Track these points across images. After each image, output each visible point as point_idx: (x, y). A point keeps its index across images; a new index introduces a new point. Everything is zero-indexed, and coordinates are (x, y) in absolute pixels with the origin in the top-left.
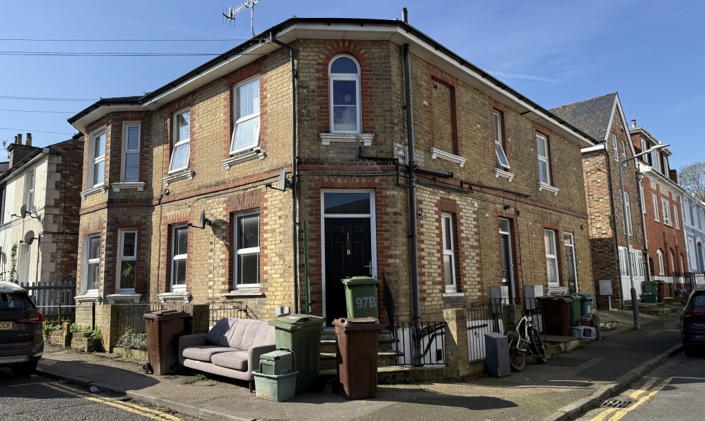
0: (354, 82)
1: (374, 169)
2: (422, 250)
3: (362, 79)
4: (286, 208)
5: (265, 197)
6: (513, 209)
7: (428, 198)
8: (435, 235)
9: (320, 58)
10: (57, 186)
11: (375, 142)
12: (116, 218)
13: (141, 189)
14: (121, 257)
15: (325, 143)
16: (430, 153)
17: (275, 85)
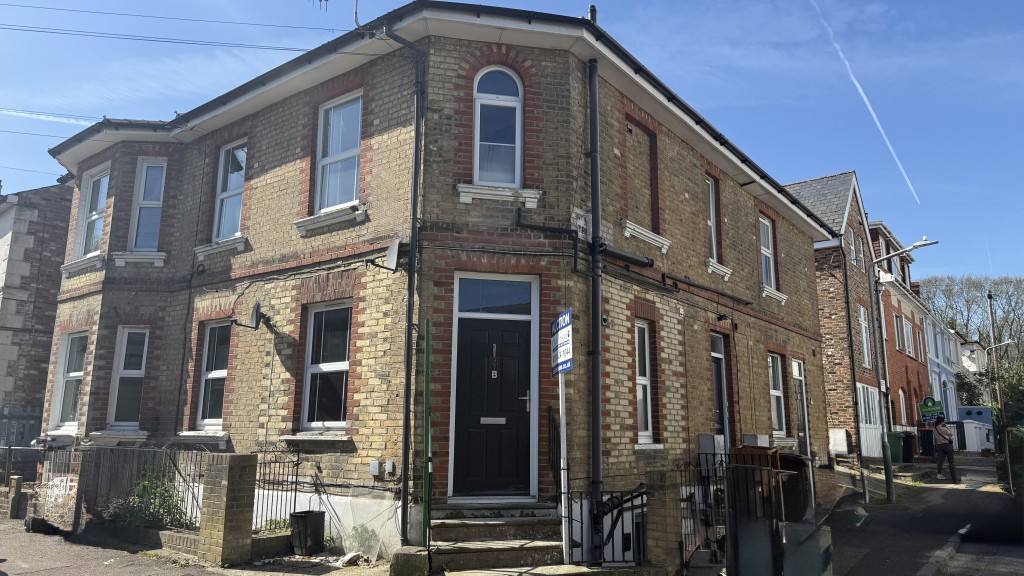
0: (513, 109)
1: (539, 245)
2: (607, 375)
3: (524, 106)
4: (396, 300)
5: (363, 280)
6: (729, 321)
7: (617, 295)
8: (625, 353)
9: (461, 68)
10: (27, 257)
11: (542, 202)
12: (115, 308)
13: (159, 264)
14: (119, 371)
15: (465, 199)
16: (622, 227)
17: (387, 106)
